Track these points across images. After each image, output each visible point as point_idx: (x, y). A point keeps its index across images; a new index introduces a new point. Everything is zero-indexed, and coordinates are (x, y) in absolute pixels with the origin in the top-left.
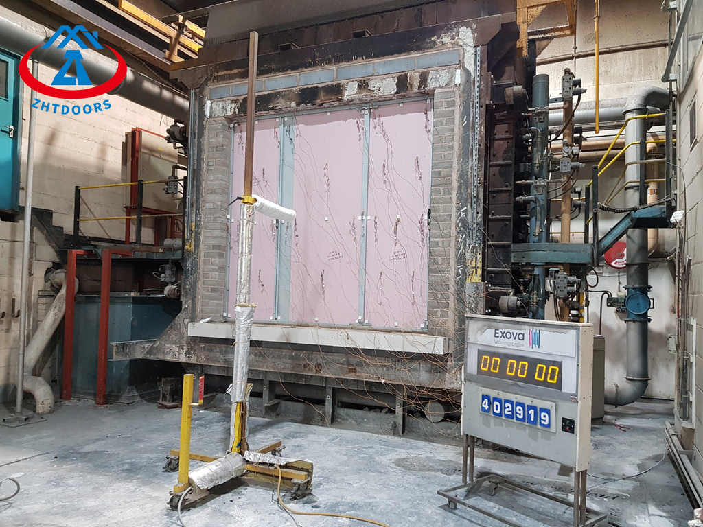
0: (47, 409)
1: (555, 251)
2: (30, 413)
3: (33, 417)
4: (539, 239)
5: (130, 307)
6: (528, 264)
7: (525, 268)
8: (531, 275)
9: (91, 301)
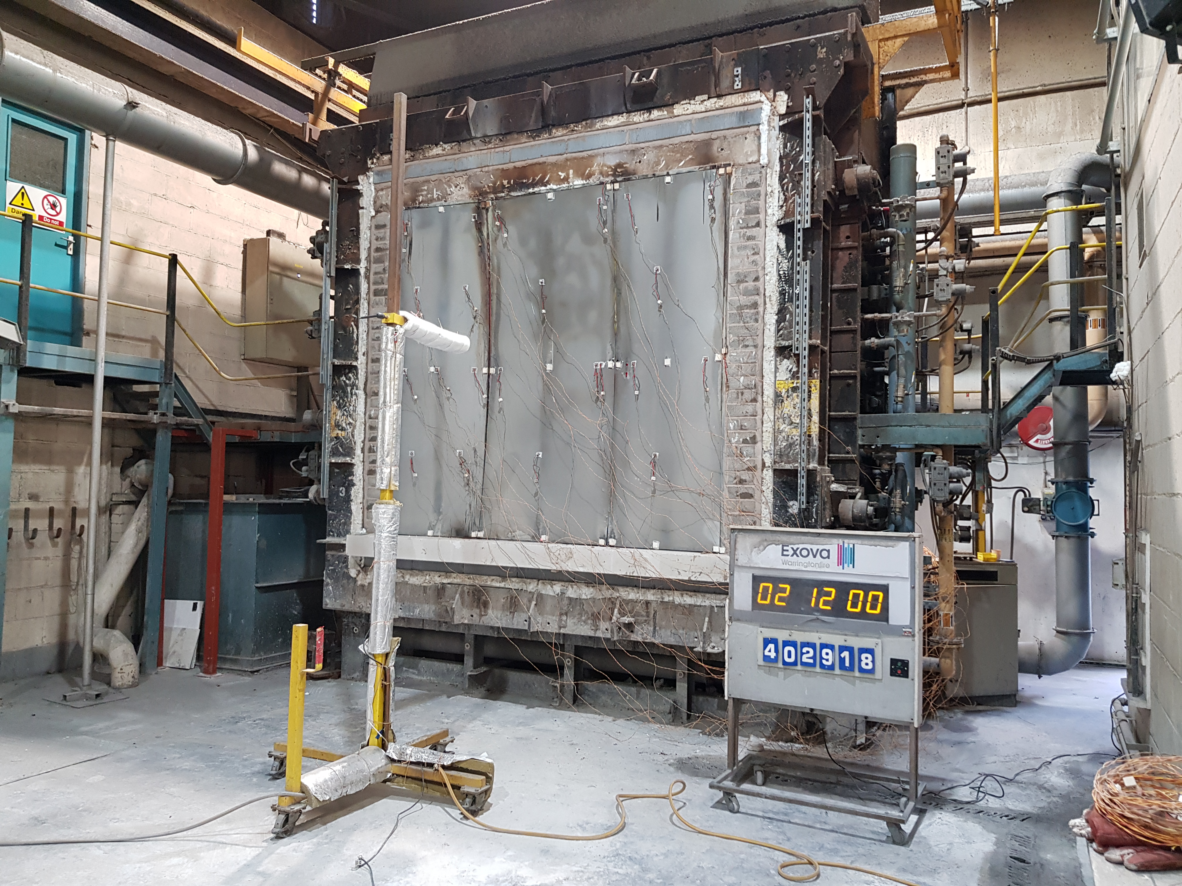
0: (128, 679)
1: (929, 426)
2: (101, 688)
3: (107, 693)
4: (903, 407)
5: (254, 519)
6: (885, 447)
7: (881, 454)
8: (891, 465)
9: (193, 509)
